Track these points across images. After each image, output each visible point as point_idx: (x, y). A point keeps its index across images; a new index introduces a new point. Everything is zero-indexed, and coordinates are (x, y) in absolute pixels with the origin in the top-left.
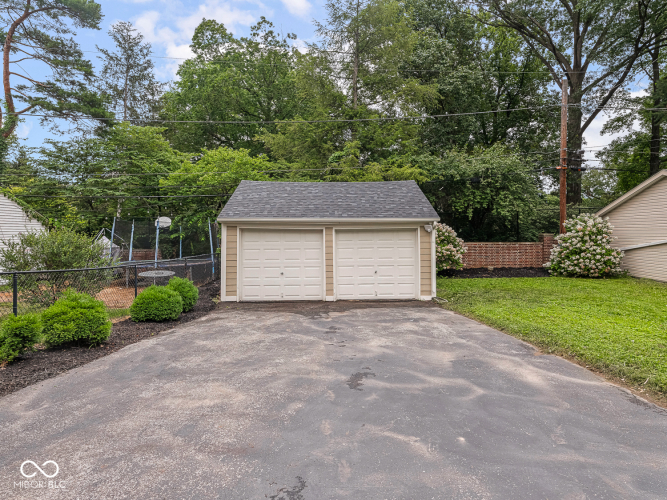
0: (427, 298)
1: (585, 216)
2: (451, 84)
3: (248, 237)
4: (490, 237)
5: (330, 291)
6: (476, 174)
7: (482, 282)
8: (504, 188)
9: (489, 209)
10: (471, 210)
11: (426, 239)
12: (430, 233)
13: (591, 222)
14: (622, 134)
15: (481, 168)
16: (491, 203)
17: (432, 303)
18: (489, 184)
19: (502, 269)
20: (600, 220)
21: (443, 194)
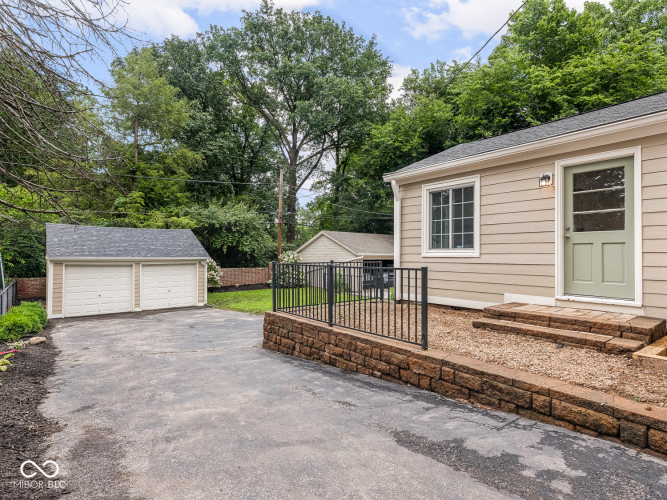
0: (202, 304)
1: (289, 252)
2: (211, 150)
3: (70, 270)
4: (237, 265)
5: (137, 305)
6: (229, 223)
7: (232, 294)
8: (246, 233)
9: (237, 246)
10: (225, 247)
11: (201, 269)
12: (203, 266)
13: (291, 257)
14: (321, 193)
15: (232, 219)
16: (238, 242)
17: (206, 307)
18: (238, 231)
19: (245, 285)
20: (296, 255)
21: (207, 234)
